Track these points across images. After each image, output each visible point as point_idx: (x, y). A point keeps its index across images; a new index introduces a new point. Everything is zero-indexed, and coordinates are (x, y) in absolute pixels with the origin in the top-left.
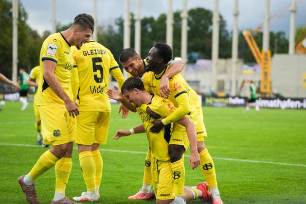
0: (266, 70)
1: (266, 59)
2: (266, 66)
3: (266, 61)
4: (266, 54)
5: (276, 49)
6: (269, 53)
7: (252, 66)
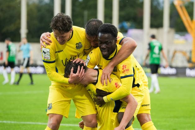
7: (184, 35)
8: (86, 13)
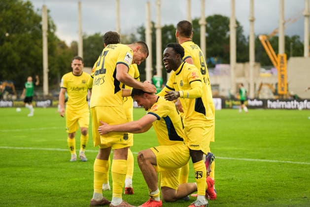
0: (282, 73)
1: (282, 62)
2: (282, 69)
3: (282, 64)
4: (282, 58)
5: (291, 53)
6: (285, 56)
7: (270, 69)
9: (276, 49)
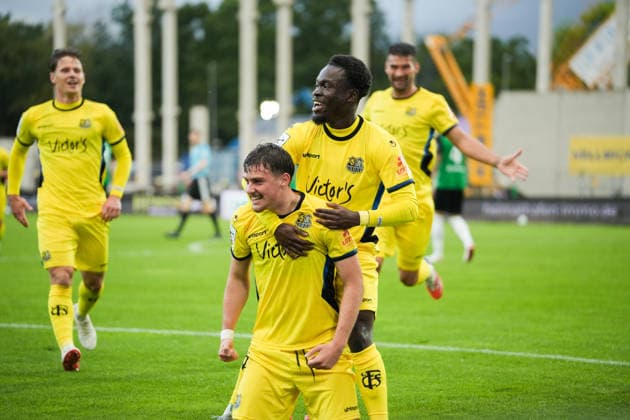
0: (482, 131)
1: (482, 104)
2: (482, 121)
4: (482, 93)
5: (506, 79)
8: (212, 68)
9: (467, 70)
